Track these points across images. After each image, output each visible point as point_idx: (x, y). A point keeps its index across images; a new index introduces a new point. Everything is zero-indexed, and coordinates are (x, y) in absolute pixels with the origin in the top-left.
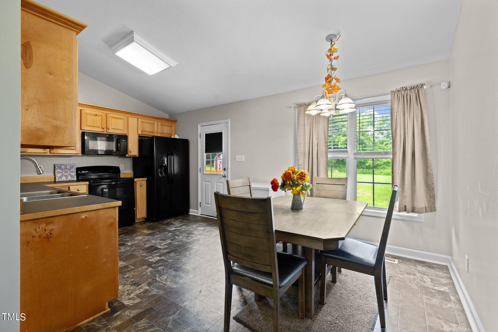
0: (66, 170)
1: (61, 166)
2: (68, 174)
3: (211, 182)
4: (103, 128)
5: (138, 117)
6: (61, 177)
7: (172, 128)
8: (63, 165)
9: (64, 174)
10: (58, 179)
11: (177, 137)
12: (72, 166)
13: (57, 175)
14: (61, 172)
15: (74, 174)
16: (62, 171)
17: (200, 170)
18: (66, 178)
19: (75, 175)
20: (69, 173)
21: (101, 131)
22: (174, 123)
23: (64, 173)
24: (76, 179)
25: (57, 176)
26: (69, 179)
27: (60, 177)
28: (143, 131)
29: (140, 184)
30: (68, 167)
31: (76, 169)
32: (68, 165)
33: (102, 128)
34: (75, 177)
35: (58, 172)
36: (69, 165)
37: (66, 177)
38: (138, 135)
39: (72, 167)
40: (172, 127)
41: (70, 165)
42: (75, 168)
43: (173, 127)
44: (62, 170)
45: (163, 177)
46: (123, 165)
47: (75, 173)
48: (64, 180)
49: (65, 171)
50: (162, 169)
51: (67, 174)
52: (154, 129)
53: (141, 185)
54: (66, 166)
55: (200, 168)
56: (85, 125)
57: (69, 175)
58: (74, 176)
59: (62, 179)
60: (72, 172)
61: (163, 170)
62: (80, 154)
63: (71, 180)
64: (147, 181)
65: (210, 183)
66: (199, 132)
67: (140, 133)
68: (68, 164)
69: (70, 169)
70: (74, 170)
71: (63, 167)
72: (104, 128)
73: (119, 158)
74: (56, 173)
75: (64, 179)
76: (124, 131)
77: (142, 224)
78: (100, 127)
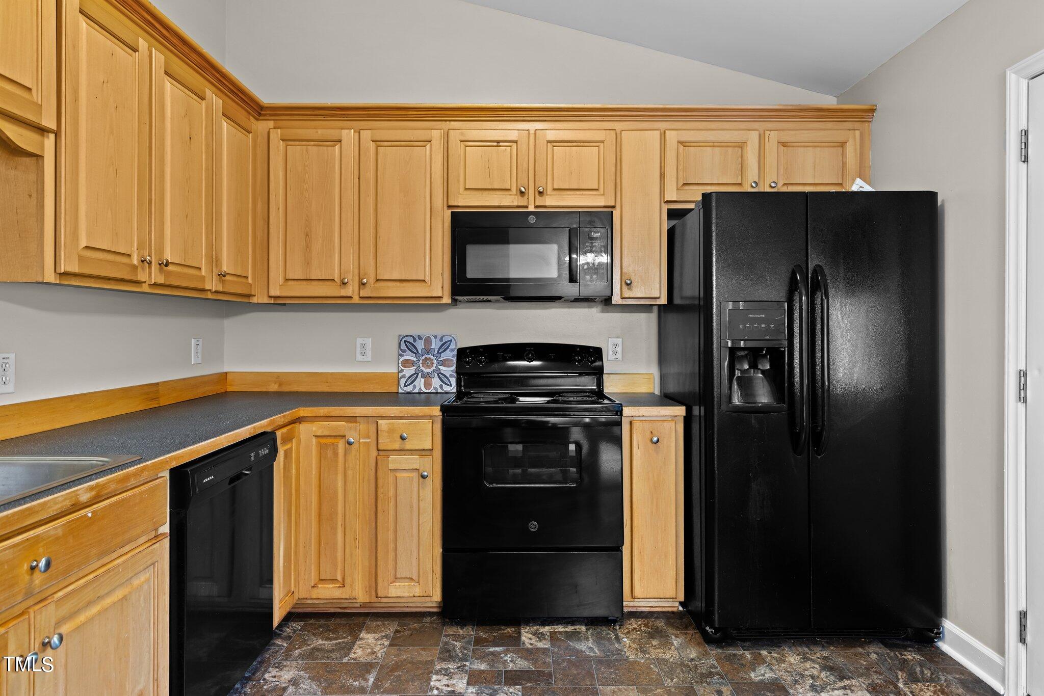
0: (428, 356)
1: (415, 340)
2: (432, 369)
4: (522, 193)
5: (663, 126)
6: (413, 379)
7: (843, 155)
8: (420, 338)
9: (422, 368)
10: (405, 386)
11: (858, 185)
12: (446, 342)
13: (402, 370)
14: (413, 363)
15: (450, 371)
16: (415, 359)
17: (1023, 387)
18: (427, 385)
19: (451, 376)
20: (434, 368)
21: (516, 204)
22: (857, 125)
23: (421, 365)
24: (455, 390)
25: (403, 376)
26: (434, 388)
27: (410, 377)
28: (687, 187)
29: (648, 434)
30: (435, 345)
31: (455, 352)
32: (433, 339)
33: (518, 193)
34: (453, 381)
35: (407, 360)
36: (438, 338)
37: (427, 376)
38: (665, 208)
39: (444, 346)
40: (842, 145)
41: (441, 340)
42: (452, 350)
43: (851, 150)
44: (416, 353)
46: (619, 341)
47: (454, 368)
48: (420, 389)
49: (423, 358)
50: (754, 366)
51: (430, 370)
52: (742, 169)
53: (655, 439)
54: (428, 341)
55: (1023, 374)
56: (462, 190)
57: (436, 375)
58: (450, 379)
59: (415, 387)
60: (444, 363)
61: (763, 372)
62: (447, 300)
63: (440, 391)
64: (688, 420)
66: (1016, 120)
67: (671, 195)
68: (435, 337)
69: (438, 352)
70: (451, 355)
71: (420, 345)
72: (523, 189)
73: (603, 312)
74: (400, 365)
75: (420, 384)
76: (603, 195)
77: (655, 633)
78: (509, 190)
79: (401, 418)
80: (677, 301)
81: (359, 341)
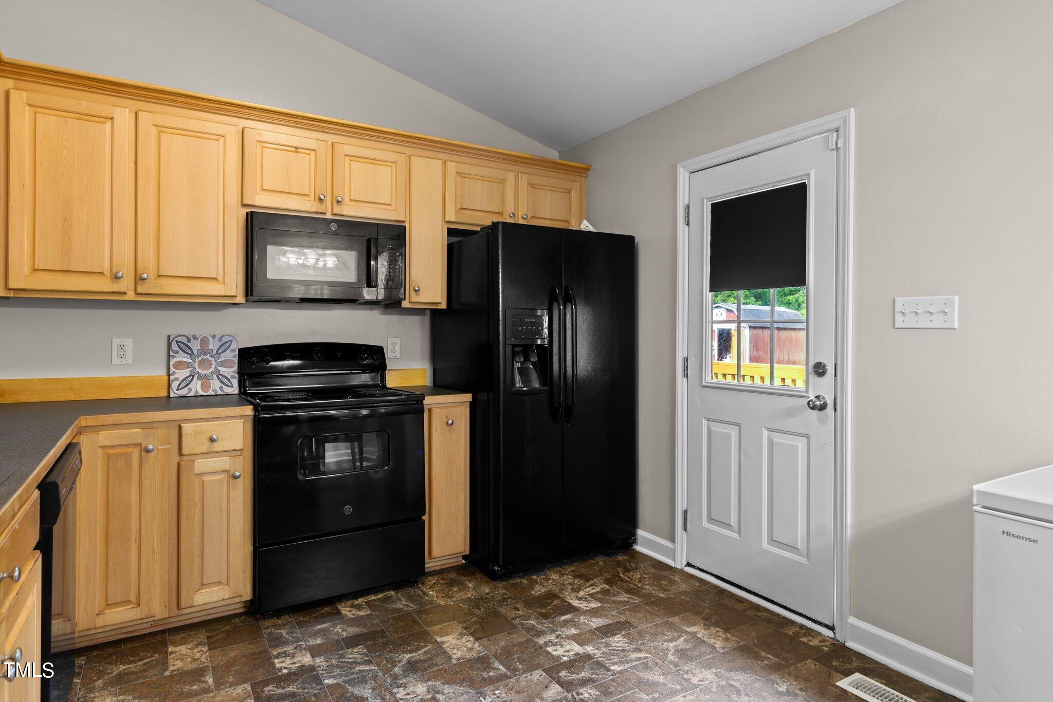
0: (205, 357)
1: (189, 340)
2: (210, 371)
3: (738, 425)
4: (320, 200)
5: (445, 156)
6: (188, 381)
7: (570, 199)
8: (195, 338)
9: (198, 370)
10: (178, 390)
11: (586, 226)
12: (226, 343)
13: (174, 373)
14: (187, 365)
15: (231, 371)
16: (191, 361)
17: (686, 368)
18: (205, 386)
19: (233, 377)
20: (212, 369)
21: (314, 210)
22: (578, 178)
23: (197, 367)
24: (237, 392)
25: (176, 379)
26: (214, 390)
27: (183, 380)
28: (463, 211)
29: (445, 420)
30: (213, 345)
31: (237, 353)
32: (211, 339)
33: (317, 200)
34: (235, 382)
35: (180, 362)
36: (217, 338)
37: (204, 379)
38: (446, 226)
39: (224, 346)
40: (569, 192)
41: (220, 340)
42: (233, 351)
43: (574, 194)
44: (191, 354)
45: (532, 392)
46: (398, 340)
47: (235, 368)
48: (197, 392)
49: (200, 359)
50: (527, 359)
51: (208, 372)
52: (503, 201)
53: (450, 422)
54: (204, 341)
55: (686, 360)
56: (258, 190)
57: (215, 377)
58: (231, 380)
59: (190, 390)
60: (223, 364)
61: (533, 364)
62: (241, 299)
63: (220, 392)
64: (473, 405)
65: (733, 432)
66: (682, 199)
67: (451, 217)
68: (214, 337)
69: (217, 353)
70: (232, 356)
71: (196, 346)
72: (322, 197)
73: (383, 314)
74: (171, 367)
75: (196, 388)
76: (395, 210)
77: (451, 583)
78: (308, 195)
79: (207, 420)
80: (455, 306)
81: (116, 342)
